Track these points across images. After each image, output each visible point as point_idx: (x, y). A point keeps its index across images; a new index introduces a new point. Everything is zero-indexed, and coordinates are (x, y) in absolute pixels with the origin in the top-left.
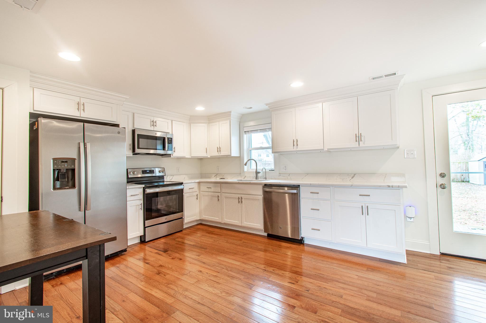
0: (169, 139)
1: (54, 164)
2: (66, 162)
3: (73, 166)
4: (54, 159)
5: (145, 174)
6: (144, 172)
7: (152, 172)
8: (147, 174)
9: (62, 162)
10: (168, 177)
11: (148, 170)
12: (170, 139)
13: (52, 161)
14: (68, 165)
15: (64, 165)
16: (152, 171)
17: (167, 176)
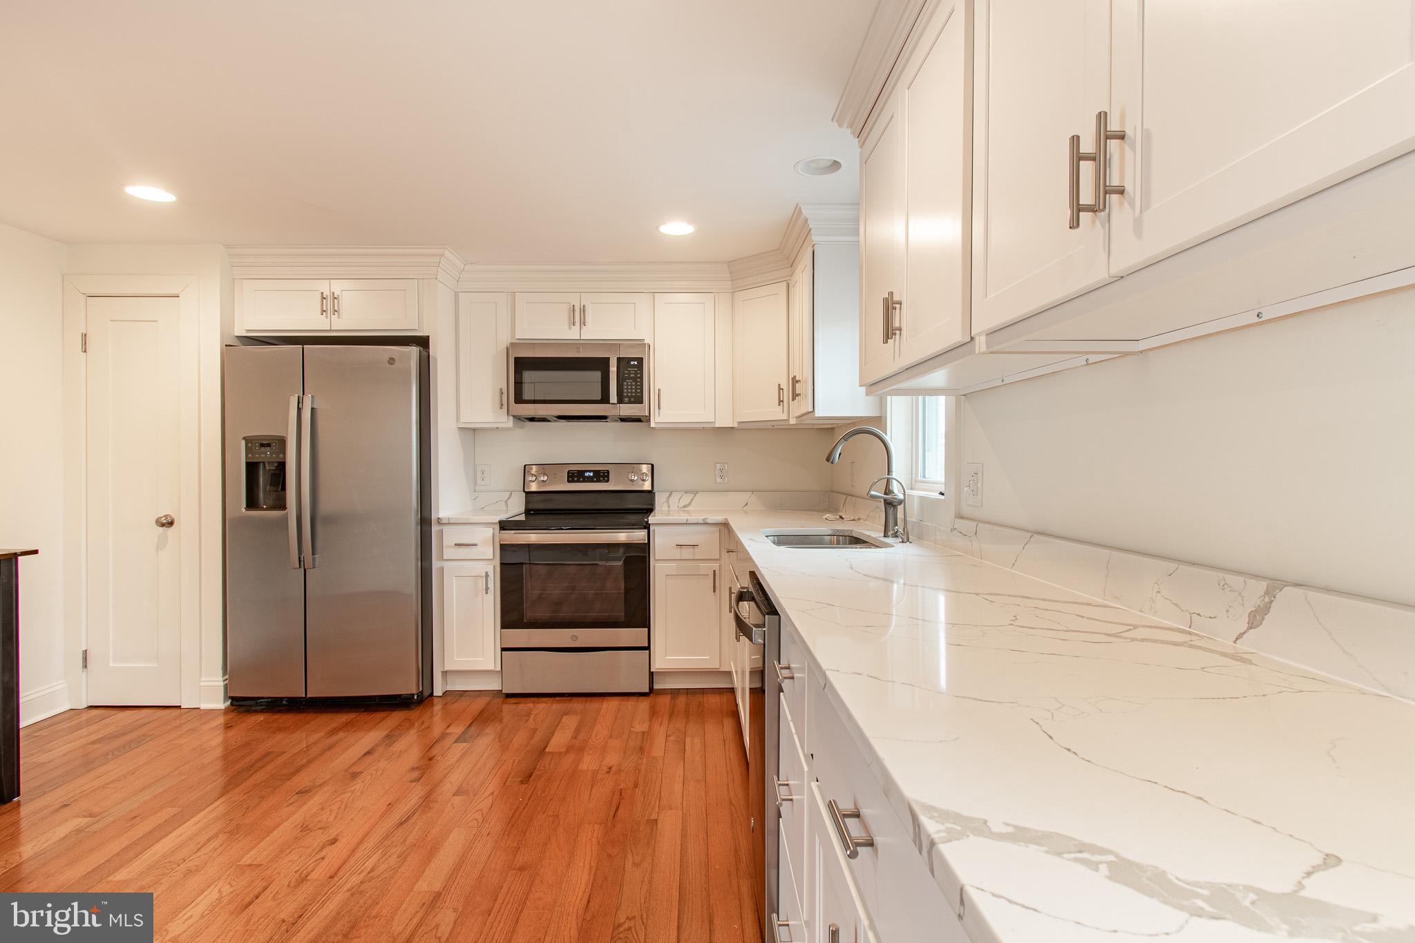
0: (632, 363)
1: (248, 450)
2: (269, 445)
3: (281, 456)
4: (248, 440)
5: (578, 481)
6: (576, 475)
7: (604, 476)
8: (584, 481)
9: (262, 445)
10: (674, 499)
11: (590, 471)
12: (636, 363)
13: (243, 442)
14: (271, 454)
15: (266, 453)
16: (604, 473)
17: (670, 495)
